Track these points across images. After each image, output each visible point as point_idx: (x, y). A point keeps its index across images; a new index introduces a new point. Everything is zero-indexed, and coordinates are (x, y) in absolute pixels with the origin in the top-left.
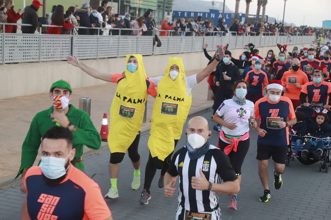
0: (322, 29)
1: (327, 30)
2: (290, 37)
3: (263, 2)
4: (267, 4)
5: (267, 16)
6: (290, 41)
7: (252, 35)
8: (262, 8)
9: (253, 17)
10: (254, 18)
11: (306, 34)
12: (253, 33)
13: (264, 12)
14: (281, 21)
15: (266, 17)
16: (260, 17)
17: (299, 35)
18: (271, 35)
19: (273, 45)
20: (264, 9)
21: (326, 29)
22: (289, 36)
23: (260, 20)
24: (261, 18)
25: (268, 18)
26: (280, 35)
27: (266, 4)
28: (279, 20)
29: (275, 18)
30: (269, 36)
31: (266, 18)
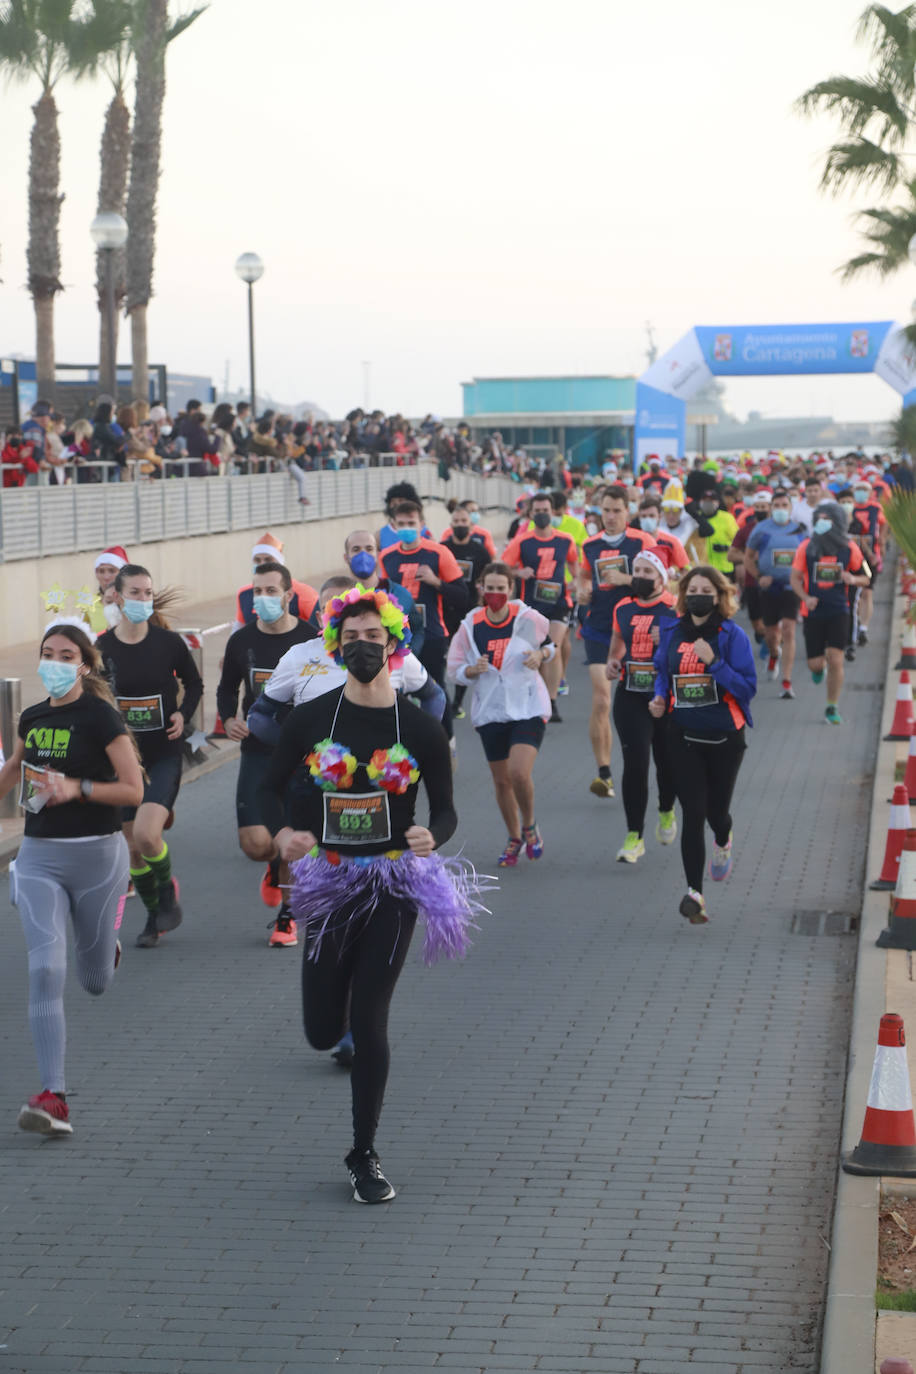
0: (462, 425)
1: (492, 431)
2: (299, 480)
3: (130, 289)
4: (152, 302)
5: (162, 369)
6: (303, 501)
7: (86, 476)
8: (124, 325)
9: (82, 376)
10: (90, 383)
11: (382, 455)
12: (88, 469)
13: (139, 349)
14: (246, 397)
15: (153, 374)
16: (121, 376)
17: (346, 465)
18: (197, 471)
19: (214, 530)
20: (139, 332)
21: (485, 425)
22: (293, 476)
23: (125, 392)
24: (126, 383)
25: (170, 382)
26: (244, 472)
27: (144, 303)
28: (233, 389)
29: (209, 380)
30: (186, 479)
31: (156, 380)
